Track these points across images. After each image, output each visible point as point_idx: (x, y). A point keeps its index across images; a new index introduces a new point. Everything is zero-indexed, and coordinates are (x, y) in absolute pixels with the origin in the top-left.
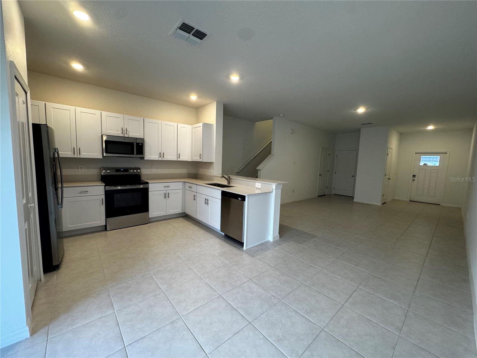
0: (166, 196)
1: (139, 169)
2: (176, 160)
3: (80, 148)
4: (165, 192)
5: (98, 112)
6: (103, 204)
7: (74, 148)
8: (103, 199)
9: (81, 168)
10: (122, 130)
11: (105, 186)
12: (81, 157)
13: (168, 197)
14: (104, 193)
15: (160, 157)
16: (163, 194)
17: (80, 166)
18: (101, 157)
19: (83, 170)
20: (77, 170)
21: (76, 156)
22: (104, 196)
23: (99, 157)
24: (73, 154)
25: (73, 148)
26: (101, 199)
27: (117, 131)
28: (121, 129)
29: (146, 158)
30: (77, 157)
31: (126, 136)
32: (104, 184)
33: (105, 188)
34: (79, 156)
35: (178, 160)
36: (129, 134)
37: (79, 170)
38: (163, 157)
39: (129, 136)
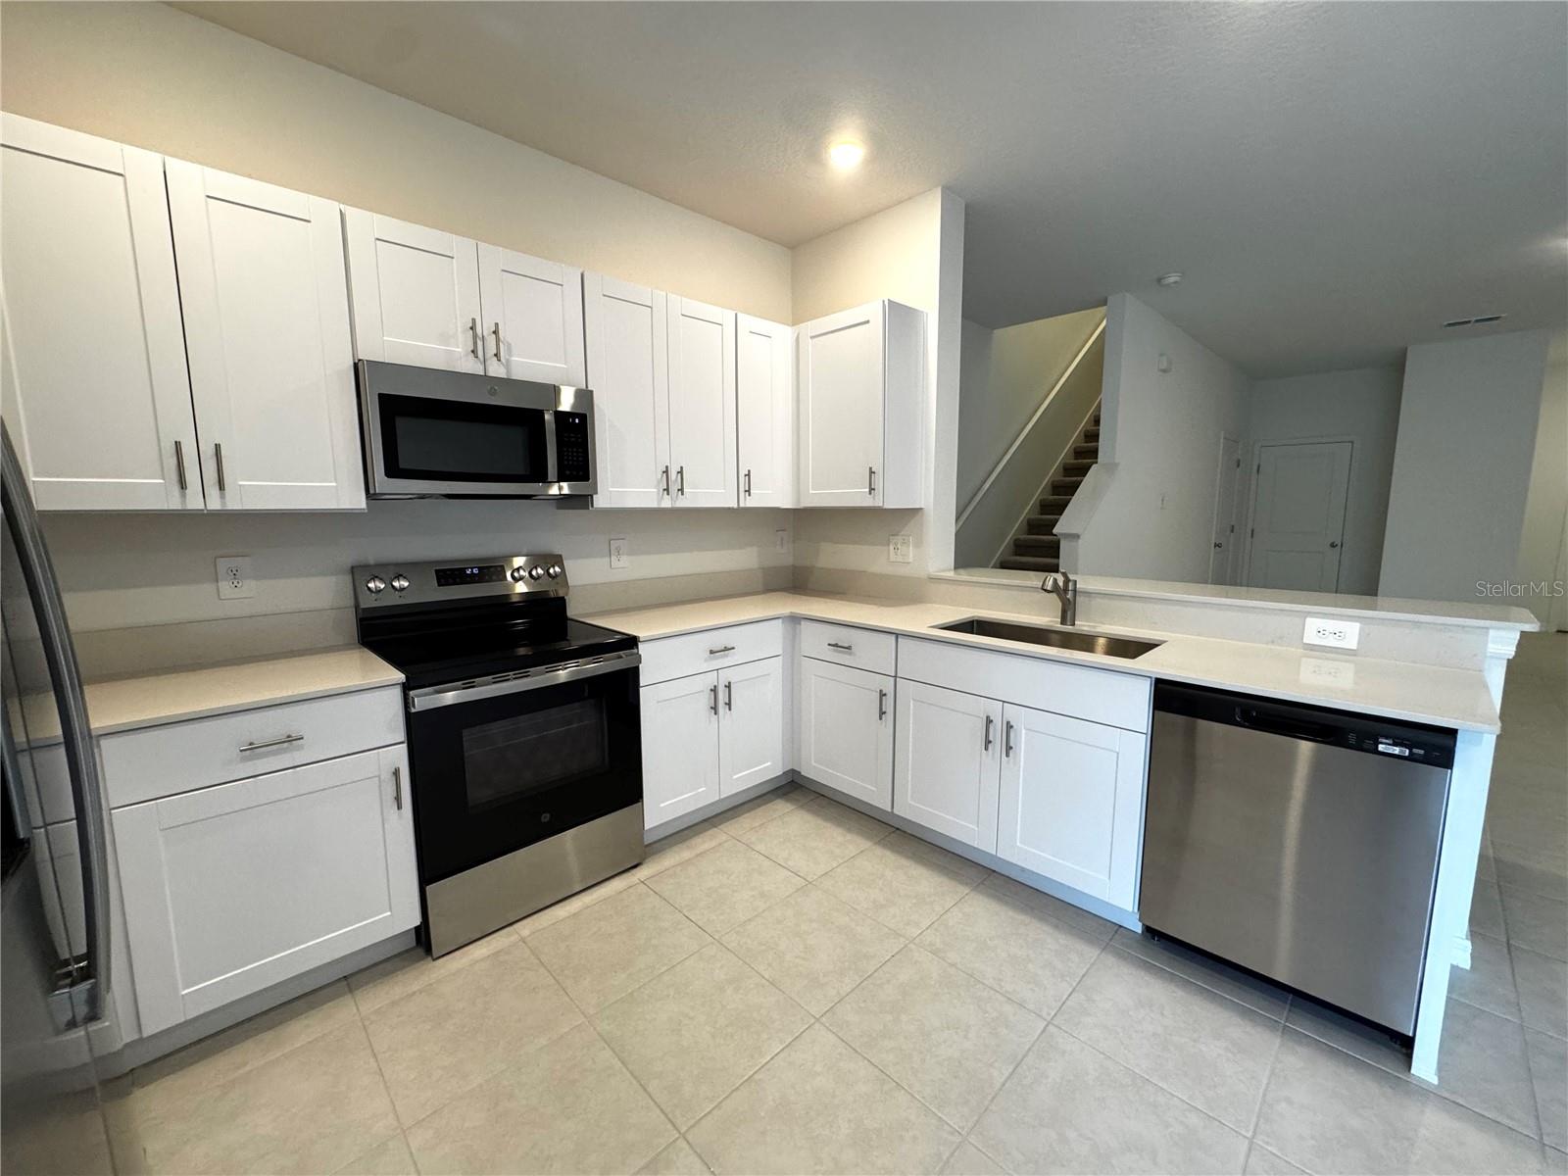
0: (720, 699)
1: (558, 560)
2: (736, 506)
3: (217, 447)
4: (710, 680)
5: (324, 210)
6: (399, 807)
7: (178, 445)
8: (396, 773)
9: (235, 575)
10: (475, 336)
11: (406, 688)
12: (234, 504)
13: (729, 704)
14: (400, 735)
15: (667, 490)
16: (703, 691)
17: (223, 565)
18: (357, 501)
19: (249, 587)
20: (208, 588)
21: (194, 502)
22: (402, 751)
23: (346, 503)
24: (176, 489)
25: (171, 449)
26: (387, 776)
27: (444, 338)
28: (464, 332)
29: (600, 501)
30: (201, 506)
31: (496, 370)
32: (400, 677)
33: (407, 703)
34: (214, 504)
35: (742, 505)
36: (508, 361)
37: (225, 587)
38: (681, 490)
39: (508, 372)
